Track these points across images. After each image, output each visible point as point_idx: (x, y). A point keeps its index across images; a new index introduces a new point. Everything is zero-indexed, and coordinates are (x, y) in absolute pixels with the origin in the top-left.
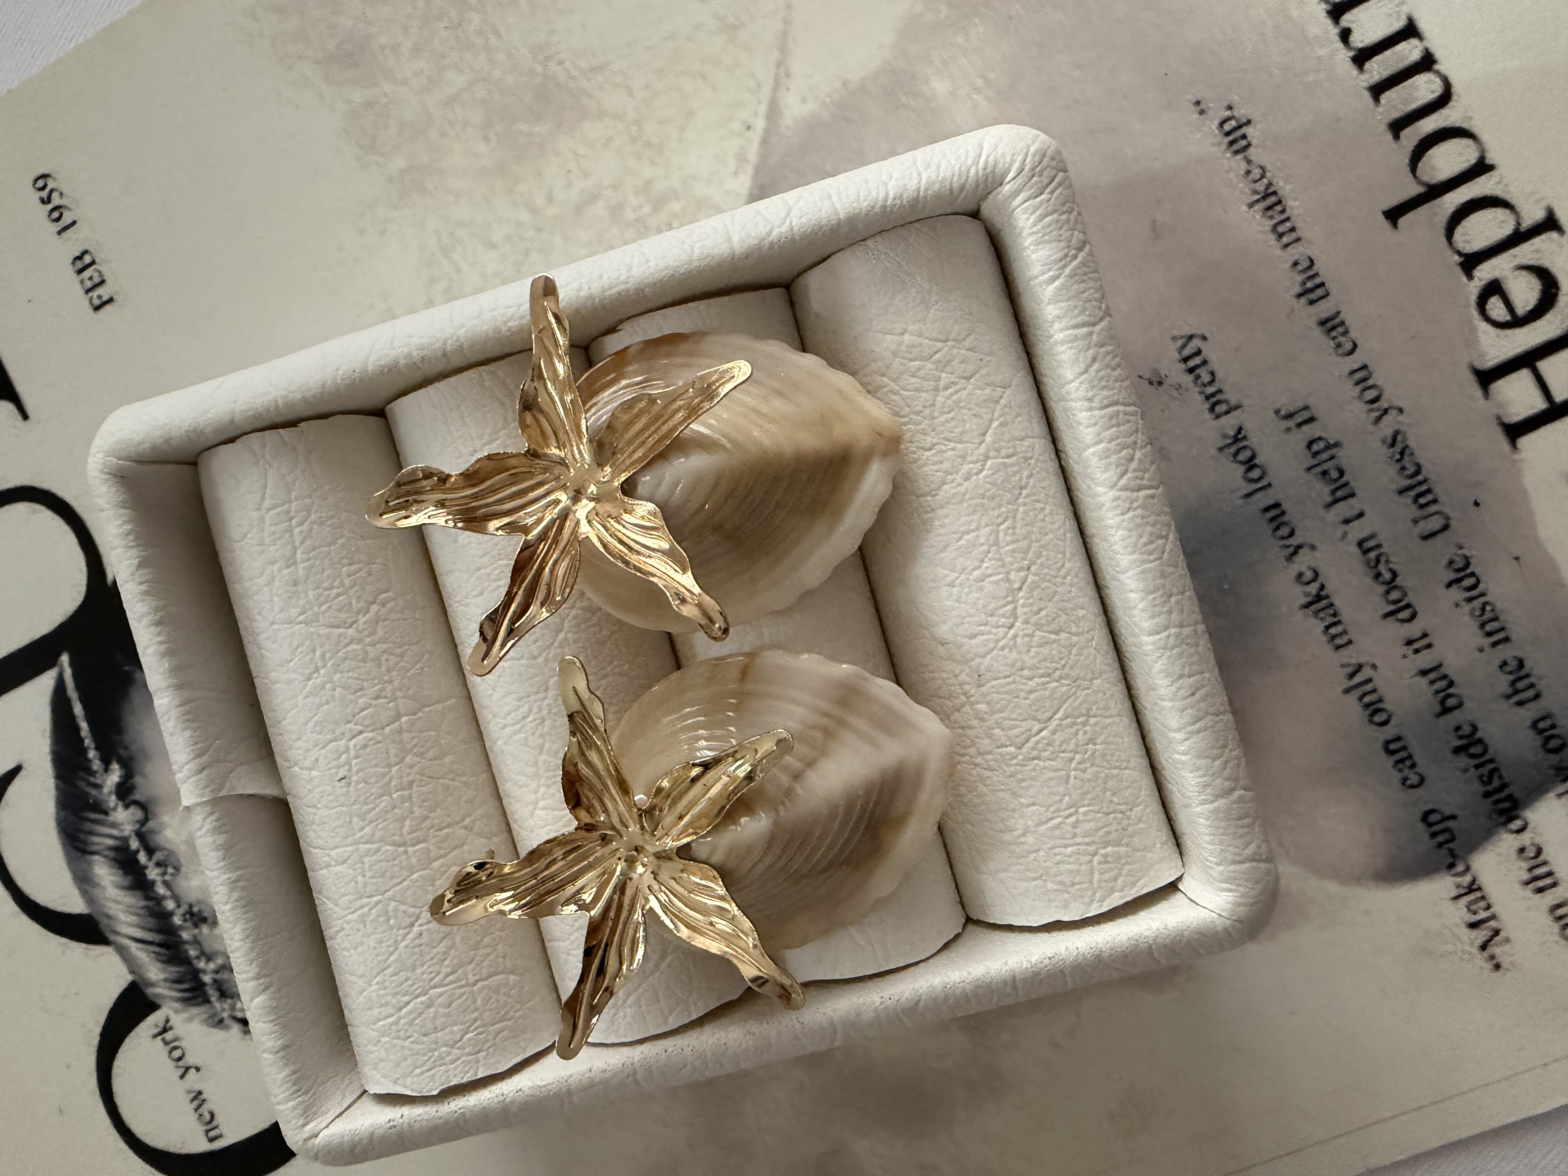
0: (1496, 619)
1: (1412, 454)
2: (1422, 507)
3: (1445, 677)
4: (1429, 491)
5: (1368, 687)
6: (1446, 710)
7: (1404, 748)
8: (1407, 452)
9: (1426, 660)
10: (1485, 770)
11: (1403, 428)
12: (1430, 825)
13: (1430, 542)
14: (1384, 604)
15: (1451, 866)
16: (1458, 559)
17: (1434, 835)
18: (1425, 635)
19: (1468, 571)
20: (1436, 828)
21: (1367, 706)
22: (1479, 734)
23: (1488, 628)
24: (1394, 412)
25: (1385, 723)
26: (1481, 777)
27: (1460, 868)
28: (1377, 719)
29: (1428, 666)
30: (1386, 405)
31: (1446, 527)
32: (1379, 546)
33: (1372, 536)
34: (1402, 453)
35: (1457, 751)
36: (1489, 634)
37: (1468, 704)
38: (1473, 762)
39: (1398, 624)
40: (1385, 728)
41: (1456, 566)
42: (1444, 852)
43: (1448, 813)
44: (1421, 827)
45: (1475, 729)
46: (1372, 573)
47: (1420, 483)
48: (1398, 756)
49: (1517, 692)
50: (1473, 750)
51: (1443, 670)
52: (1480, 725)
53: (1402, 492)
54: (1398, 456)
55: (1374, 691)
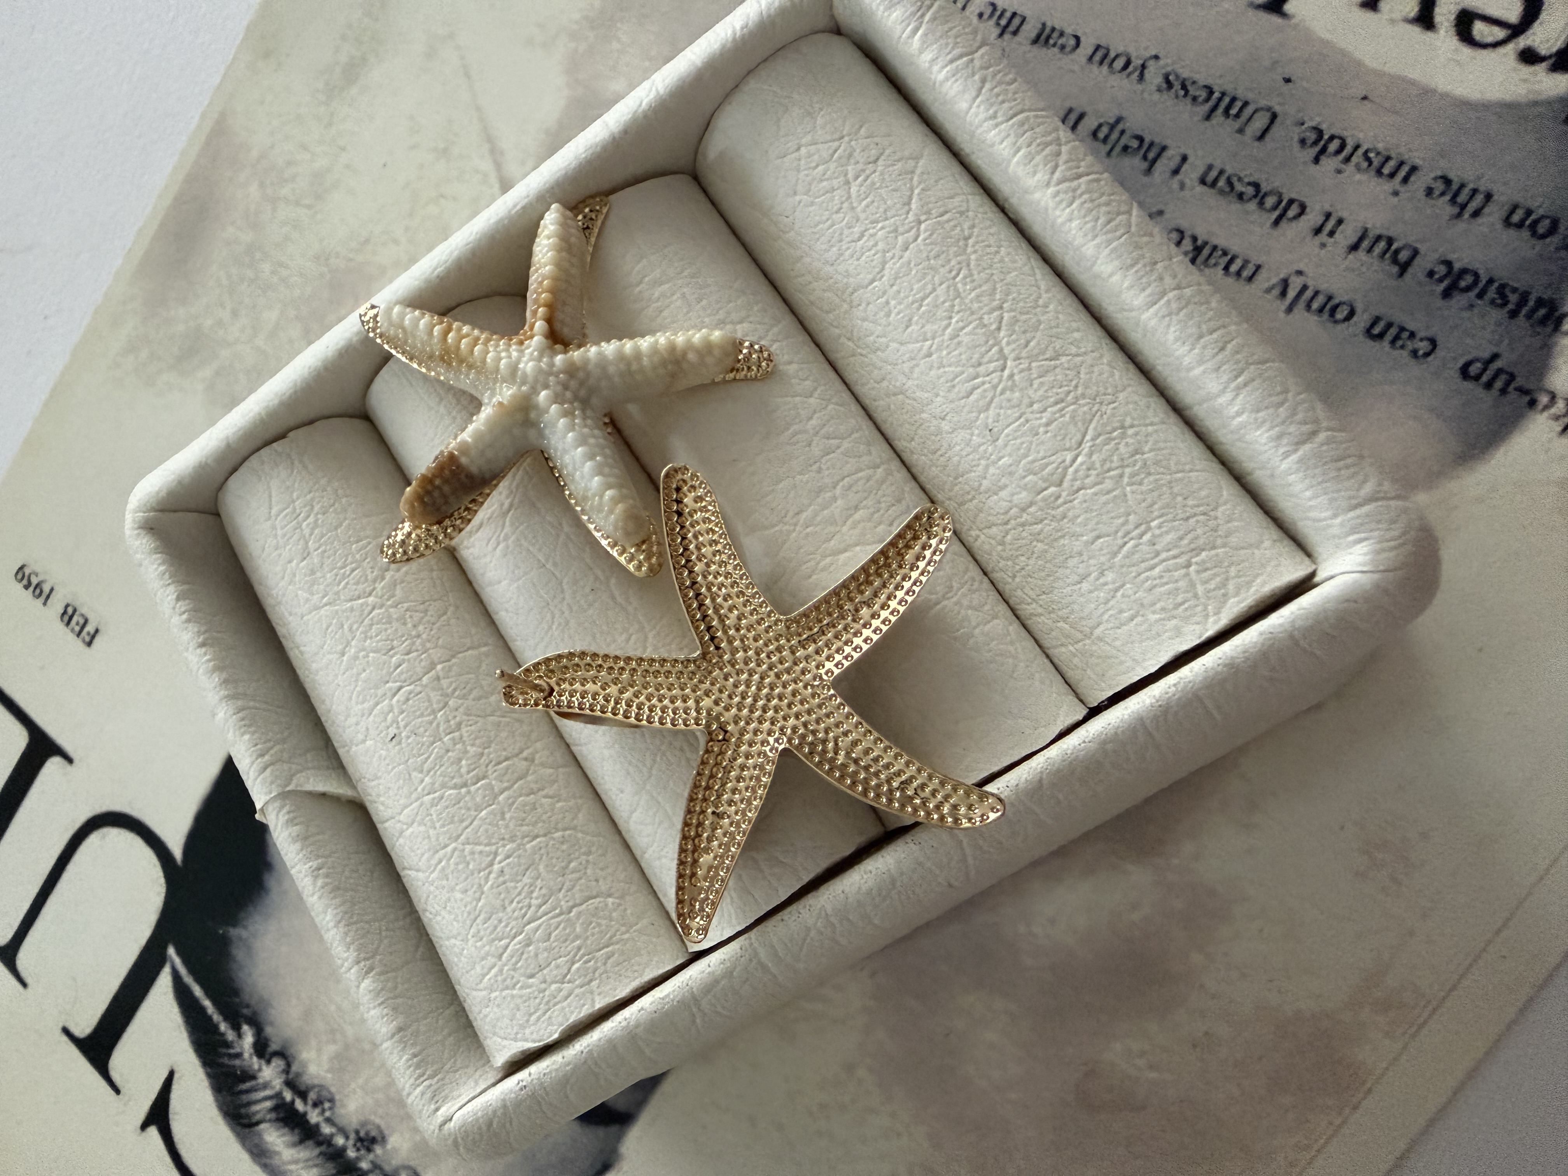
0: (1388, 159)
1: (1194, 83)
2: (1238, 116)
3: (1379, 238)
4: (1234, 100)
5: (1309, 294)
6: (1404, 268)
7: (1389, 325)
8: (1188, 83)
9: (1347, 235)
10: (1492, 293)
11: (1169, 69)
12: (1477, 378)
13: (1268, 137)
14: (1265, 215)
15: (1532, 403)
16: (1308, 134)
17: (1489, 385)
18: (1328, 216)
19: (1326, 137)
20: (1485, 378)
21: (1321, 310)
22: (1457, 266)
23: (1386, 171)
24: (1151, 64)
25: (1352, 313)
26: (1492, 302)
27: (1544, 399)
28: (1339, 316)
29: (1354, 239)
30: (1140, 62)
31: (1274, 116)
32: (1221, 172)
33: (1210, 167)
34: (1184, 87)
35: (1447, 294)
36: (1392, 175)
37: (1422, 248)
38: (1472, 294)
39: (1294, 224)
40: (1355, 319)
41: (1309, 142)
42: (1513, 395)
43: (1486, 355)
44: (1469, 385)
45: (1448, 264)
46: (1233, 198)
47: (1220, 100)
48: (1389, 336)
49: (1463, 207)
50: (1463, 284)
51: (1372, 234)
52: (1451, 257)
53: (1208, 117)
54: (1182, 93)
55: (1316, 293)
